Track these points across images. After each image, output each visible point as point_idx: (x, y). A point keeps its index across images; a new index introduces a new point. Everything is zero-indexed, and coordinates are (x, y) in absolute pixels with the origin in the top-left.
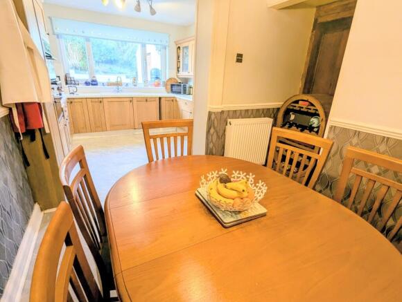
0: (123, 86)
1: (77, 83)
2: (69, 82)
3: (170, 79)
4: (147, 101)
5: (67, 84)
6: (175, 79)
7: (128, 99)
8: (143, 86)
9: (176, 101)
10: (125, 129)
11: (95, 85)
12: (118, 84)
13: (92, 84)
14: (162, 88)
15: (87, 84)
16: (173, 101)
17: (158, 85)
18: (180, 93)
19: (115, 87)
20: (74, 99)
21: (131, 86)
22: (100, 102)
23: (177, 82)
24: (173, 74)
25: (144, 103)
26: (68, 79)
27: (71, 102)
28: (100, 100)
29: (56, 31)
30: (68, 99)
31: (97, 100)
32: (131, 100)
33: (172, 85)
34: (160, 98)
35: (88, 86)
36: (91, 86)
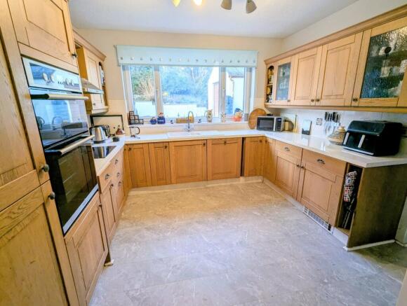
0: (196, 123)
1: (141, 121)
2: (132, 122)
3: (256, 111)
4: (225, 143)
5: (130, 123)
6: (262, 110)
7: (200, 142)
8: (219, 121)
9: (266, 141)
10: (194, 181)
11: (162, 123)
12: (189, 120)
13: (159, 123)
14: (244, 123)
15: (153, 122)
16: (261, 141)
17: (239, 119)
18: (271, 129)
19: (185, 125)
20: (133, 144)
21: (204, 122)
22: (166, 147)
23: (265, 114)
24: (260, 103)
25: (222, 147)
26: (132, 118)
27: (130, 149)
28: (165, 145)
29: (120, 61)
30: (127, 145)
31: (161, 145)
32: (205, 143)
33: (259, 120)
34: (244, 139)
35: (154, 125)
36: (157, 125)
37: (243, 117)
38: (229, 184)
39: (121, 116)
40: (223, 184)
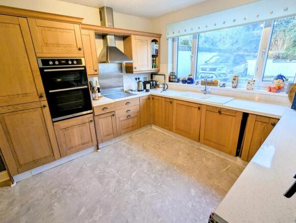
4: (219, 112)
5: (170, 81)
22: (171, 102)
26: (171, 77)
32: (200, 107)
35: (184, 84)
36: (186, 84)
37: (286, 87)
38: (222, 157)
39: (164, 75)
40: (216, 154)
